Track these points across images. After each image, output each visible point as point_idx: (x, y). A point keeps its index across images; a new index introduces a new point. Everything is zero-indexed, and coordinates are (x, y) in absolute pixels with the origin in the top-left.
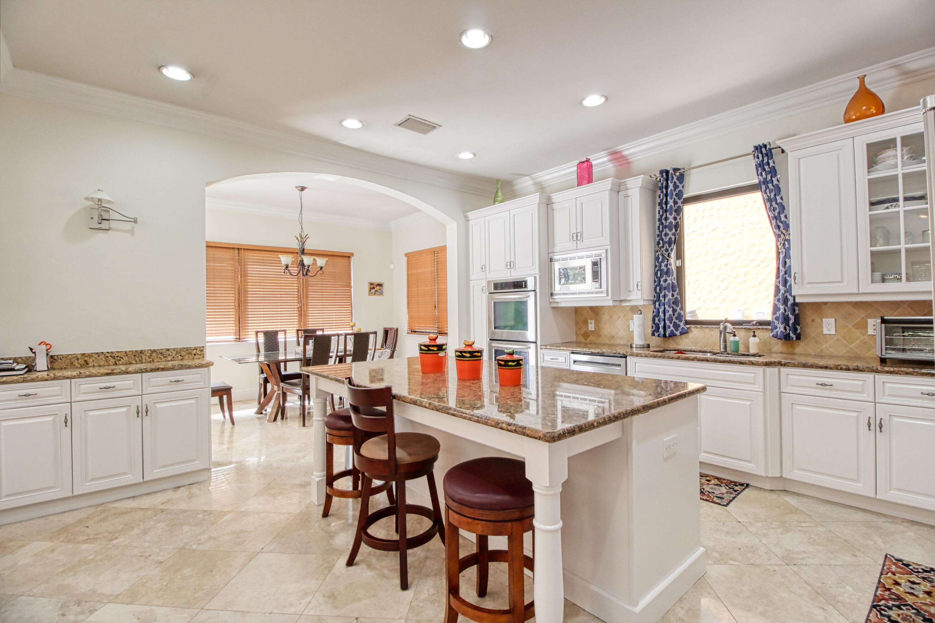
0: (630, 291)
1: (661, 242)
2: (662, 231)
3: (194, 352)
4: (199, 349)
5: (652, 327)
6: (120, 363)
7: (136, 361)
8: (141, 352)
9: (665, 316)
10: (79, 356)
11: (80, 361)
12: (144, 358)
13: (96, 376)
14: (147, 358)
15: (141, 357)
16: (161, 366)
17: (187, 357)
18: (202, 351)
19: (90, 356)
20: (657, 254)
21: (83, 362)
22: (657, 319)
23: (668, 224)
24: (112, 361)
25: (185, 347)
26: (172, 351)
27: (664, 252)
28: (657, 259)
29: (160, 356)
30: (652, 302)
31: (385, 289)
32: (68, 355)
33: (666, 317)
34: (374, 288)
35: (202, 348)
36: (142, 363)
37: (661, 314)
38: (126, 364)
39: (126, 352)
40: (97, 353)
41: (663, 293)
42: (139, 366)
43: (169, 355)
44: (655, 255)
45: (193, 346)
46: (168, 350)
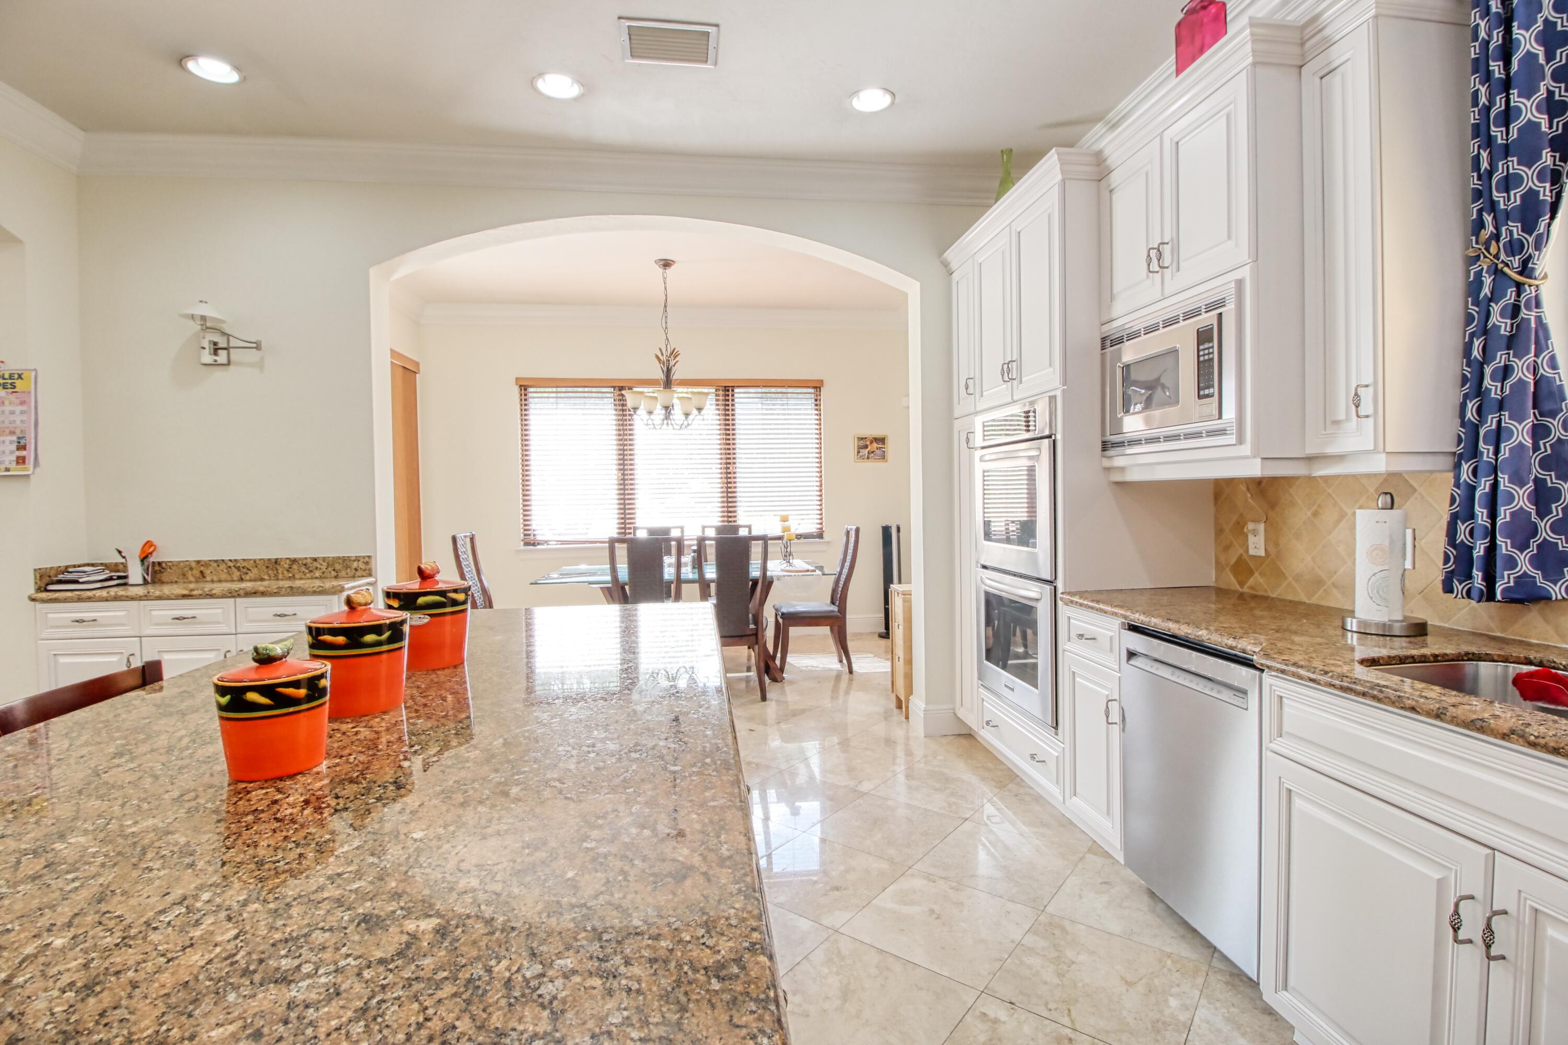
0: (1336, 423)
1: (1488, 218)
2: (1490, 173)
3: (355, 565)
4: (362, 560)
5: (1446, 559)
6: (248, 577)
7: (269, 576)
8: (276, 561)
9: (1493, 515)
10: (193, 565)
11: (195, 572)
12: (280, 571)
13: (169, 598)
14: (286, 573)
15: (277, 569)
16: (262, 589)
17: (343, 573)
18: (367, 563)
19: (207, 564)
20: (1474, 269)
21: (198, 574)
22: (1462, 527)
23: (1514, 134)
24: (236, 574)
25: (341, 555)
26: (321, 562)
27: (1503, 256)
28: (1473, 288)
29: (303, 569)
30: (1449, 462)
31: (891, 448)
32: (179, 562)
33: (1499, 522)
34: (866, 447)
35: (367, 559)
36: (278, 579)
37: (1481, 514)
38: (255, 580)
39: (255, 561)
40: (216, 561)
41: (1491, 423)
42: (274, 585)
43: (317, 568)
44: (1468, 272)
45: (353, 554)
46: (315, 560)
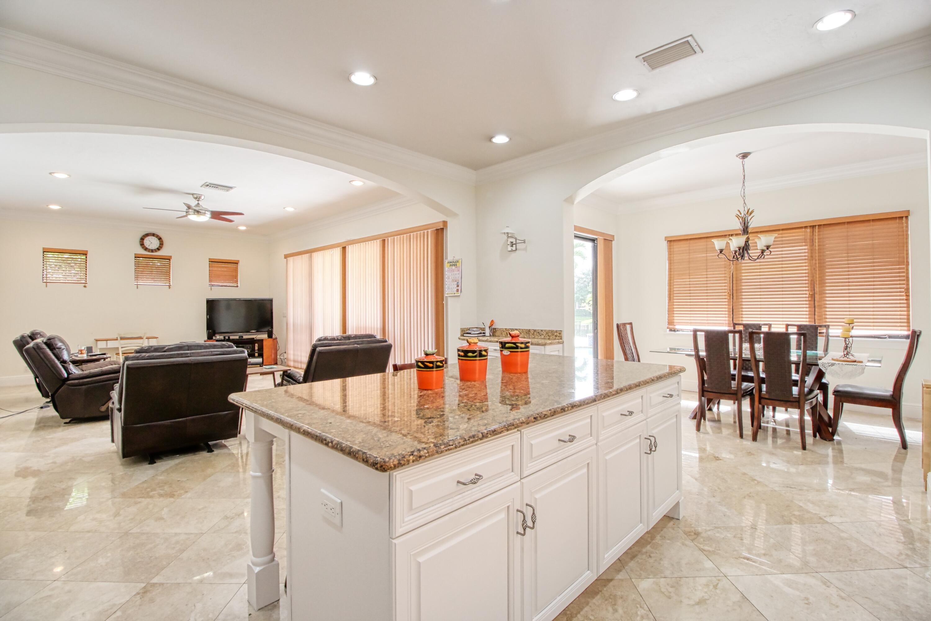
3: (556, 334)
4: (558, 332)
8: (529, 331)
10: (504, 330)
17: (551, 338)
18: (560, 334)
25: (551, 329)
26: (544, 332)
29: (538, 334)
32: (500, 329)
35: (560, 332)
39: (523, 330)
40: (511, 329)
43: (542, 334)
45: (556, 329)
46: (542, 331)
